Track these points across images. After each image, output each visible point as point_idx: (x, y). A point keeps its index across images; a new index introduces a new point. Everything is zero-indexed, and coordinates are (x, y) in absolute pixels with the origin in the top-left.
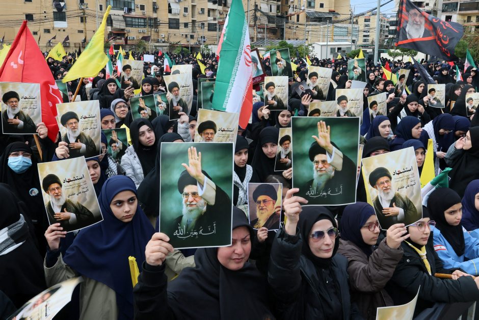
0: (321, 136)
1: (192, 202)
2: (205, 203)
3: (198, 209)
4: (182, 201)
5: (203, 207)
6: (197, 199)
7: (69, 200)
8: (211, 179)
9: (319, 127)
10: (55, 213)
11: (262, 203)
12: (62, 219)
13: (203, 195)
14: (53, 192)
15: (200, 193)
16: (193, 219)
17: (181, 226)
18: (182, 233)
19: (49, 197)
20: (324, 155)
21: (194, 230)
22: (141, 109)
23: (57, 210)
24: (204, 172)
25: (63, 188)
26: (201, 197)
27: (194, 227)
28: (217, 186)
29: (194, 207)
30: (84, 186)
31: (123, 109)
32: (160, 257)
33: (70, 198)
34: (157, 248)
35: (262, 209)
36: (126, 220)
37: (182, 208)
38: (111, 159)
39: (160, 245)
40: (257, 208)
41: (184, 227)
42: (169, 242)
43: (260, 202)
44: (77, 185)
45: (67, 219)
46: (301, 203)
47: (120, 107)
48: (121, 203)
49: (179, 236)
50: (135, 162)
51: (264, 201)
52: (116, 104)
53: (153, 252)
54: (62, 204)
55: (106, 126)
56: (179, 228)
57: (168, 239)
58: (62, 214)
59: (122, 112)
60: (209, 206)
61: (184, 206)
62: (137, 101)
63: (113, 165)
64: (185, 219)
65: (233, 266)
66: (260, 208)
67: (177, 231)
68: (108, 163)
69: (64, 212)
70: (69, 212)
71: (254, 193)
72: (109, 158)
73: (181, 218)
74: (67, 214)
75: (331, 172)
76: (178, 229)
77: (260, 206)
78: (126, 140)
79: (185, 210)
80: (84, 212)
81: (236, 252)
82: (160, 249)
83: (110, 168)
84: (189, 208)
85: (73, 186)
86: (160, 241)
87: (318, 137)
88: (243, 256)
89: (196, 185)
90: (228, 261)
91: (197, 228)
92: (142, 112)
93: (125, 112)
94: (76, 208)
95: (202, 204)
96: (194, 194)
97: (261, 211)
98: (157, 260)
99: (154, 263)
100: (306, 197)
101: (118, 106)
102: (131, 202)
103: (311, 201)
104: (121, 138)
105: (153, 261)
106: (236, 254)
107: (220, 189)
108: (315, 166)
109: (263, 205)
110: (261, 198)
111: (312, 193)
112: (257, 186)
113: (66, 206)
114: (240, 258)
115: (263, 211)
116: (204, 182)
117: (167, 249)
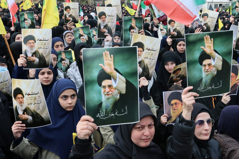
0: (207, 46)
1: (109, 92)
2: (118, 93)
3: (113, 97)
4: (101, 92)
5: (117, 95)
6: (112, 90)
7: (28, 107)
8: (121, 74)
9: (205, 40)
10: (19, 114)
11: (174, 105)
12: (23, 119)
13: (116, 87)
14: (19, 100)
15: (114, 85)
16: (110, 104)
17: (101, 110)
18: (102, 115)
19: (16, 103)
20: (209, 60)
21: (111, 112)
22: (81, 36)
23: (20, 113)
24: (116, 70)
25: (25, 98)
26: (115, 88)
27: (111, 111)
28: (126, 80)
29: (110, 96)
30: (39, 99)
31: (70, 37)
32: (88, 133)
33: (29, 106)
34: (85, 126)
35: (174, 110)
36: (69, 110)
37: (102, 97)
38: (59, 70)
39: (87, 124)
40: (171, 109)
41: (104, 110)
42: (93, 122)
43: (173, 105)
44: (34, 98)
45: (27, 120)
46: (195, 97)
47: (68, 36)
48: (66, 97)
49: (100, 117)
50: (77, 73)
51: (176, 104)
52: (66, 34)
53: (83, 129)
54: (24, 109)
55: (58, 49)
56: (100, 111)
57: (93, 120)
58: (24, 116)
59: (69, 40)
60: (121, 95)
61: (103, 95)
62: (78, 30)
63: (61, 74)
64: (104, 105)
65: (143, 144)
66: (173, 109)
67: (99, 114)
68: (57, 72)
69: (24, 114)
70: (28, 115)
71: (168, 99)
72: (58, 69)
73: (101, 104)
74: (26, 116)
75: (215, 72)
76: (100, 113)
77: (173, 108)
78: (72, 58)
79: (104, 98)
80: (38, 117)
81: (144, 134)
82: (87, 127)
83: (59, 76)
84: (107, 97)
85: (31, 98)
86: (87, 122)
87: (205, 47)
88: (149, 137)
89: (111, 79)
90: (139, 140)
91: (113, 111)
92: (81, 38)
93: (71, 39)
94: (32, 113)
95: (116, 93)
96: (110, 86)
97: (174, 111)
98: (86, 135)
99: (83, 137)
100: (198, 92)
101: (66, 36)
102: (73, 97)
103: (201, 94)
104: (68, 57)
105: (82, 136)
106: (145, 135)
107: (129, 82)
108: (203, 68)
109: (175, 107)
110: (173, 102)
111: (201, 89)
112: (170, 93)
113: (26, 111)
114: (147, 138)
115: (175, 111)
116: (116, 77)
117: (92, 127)
